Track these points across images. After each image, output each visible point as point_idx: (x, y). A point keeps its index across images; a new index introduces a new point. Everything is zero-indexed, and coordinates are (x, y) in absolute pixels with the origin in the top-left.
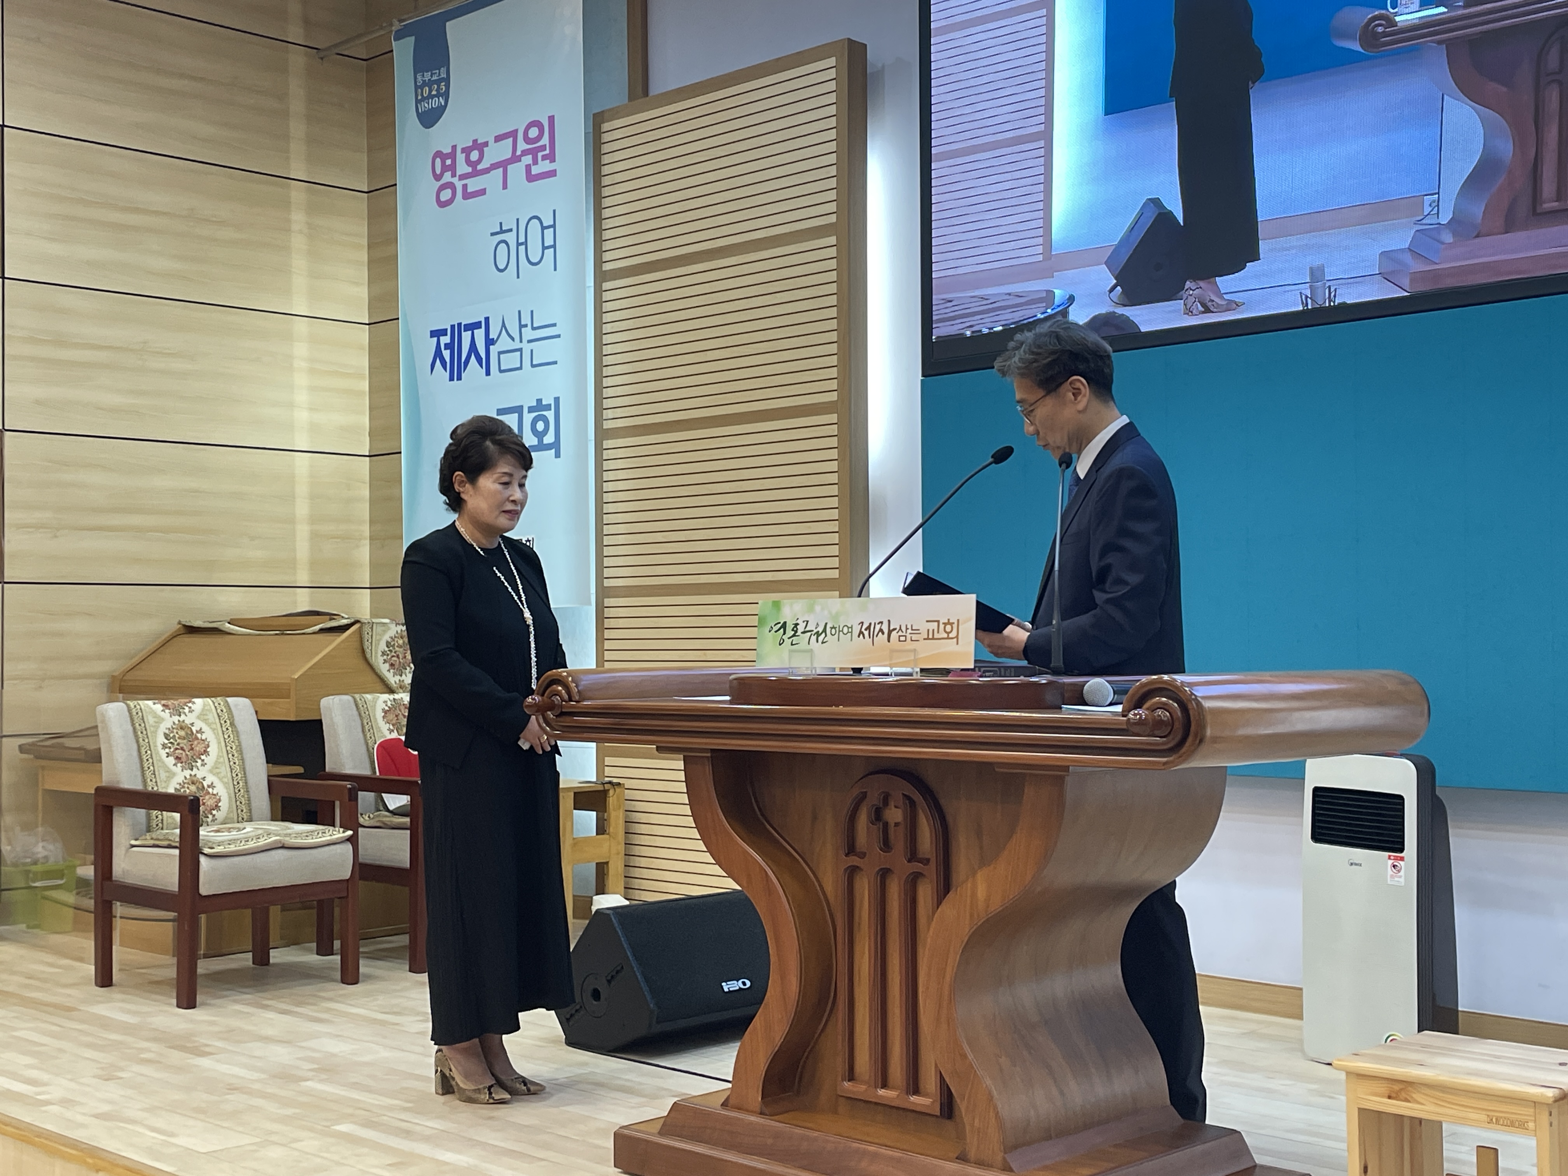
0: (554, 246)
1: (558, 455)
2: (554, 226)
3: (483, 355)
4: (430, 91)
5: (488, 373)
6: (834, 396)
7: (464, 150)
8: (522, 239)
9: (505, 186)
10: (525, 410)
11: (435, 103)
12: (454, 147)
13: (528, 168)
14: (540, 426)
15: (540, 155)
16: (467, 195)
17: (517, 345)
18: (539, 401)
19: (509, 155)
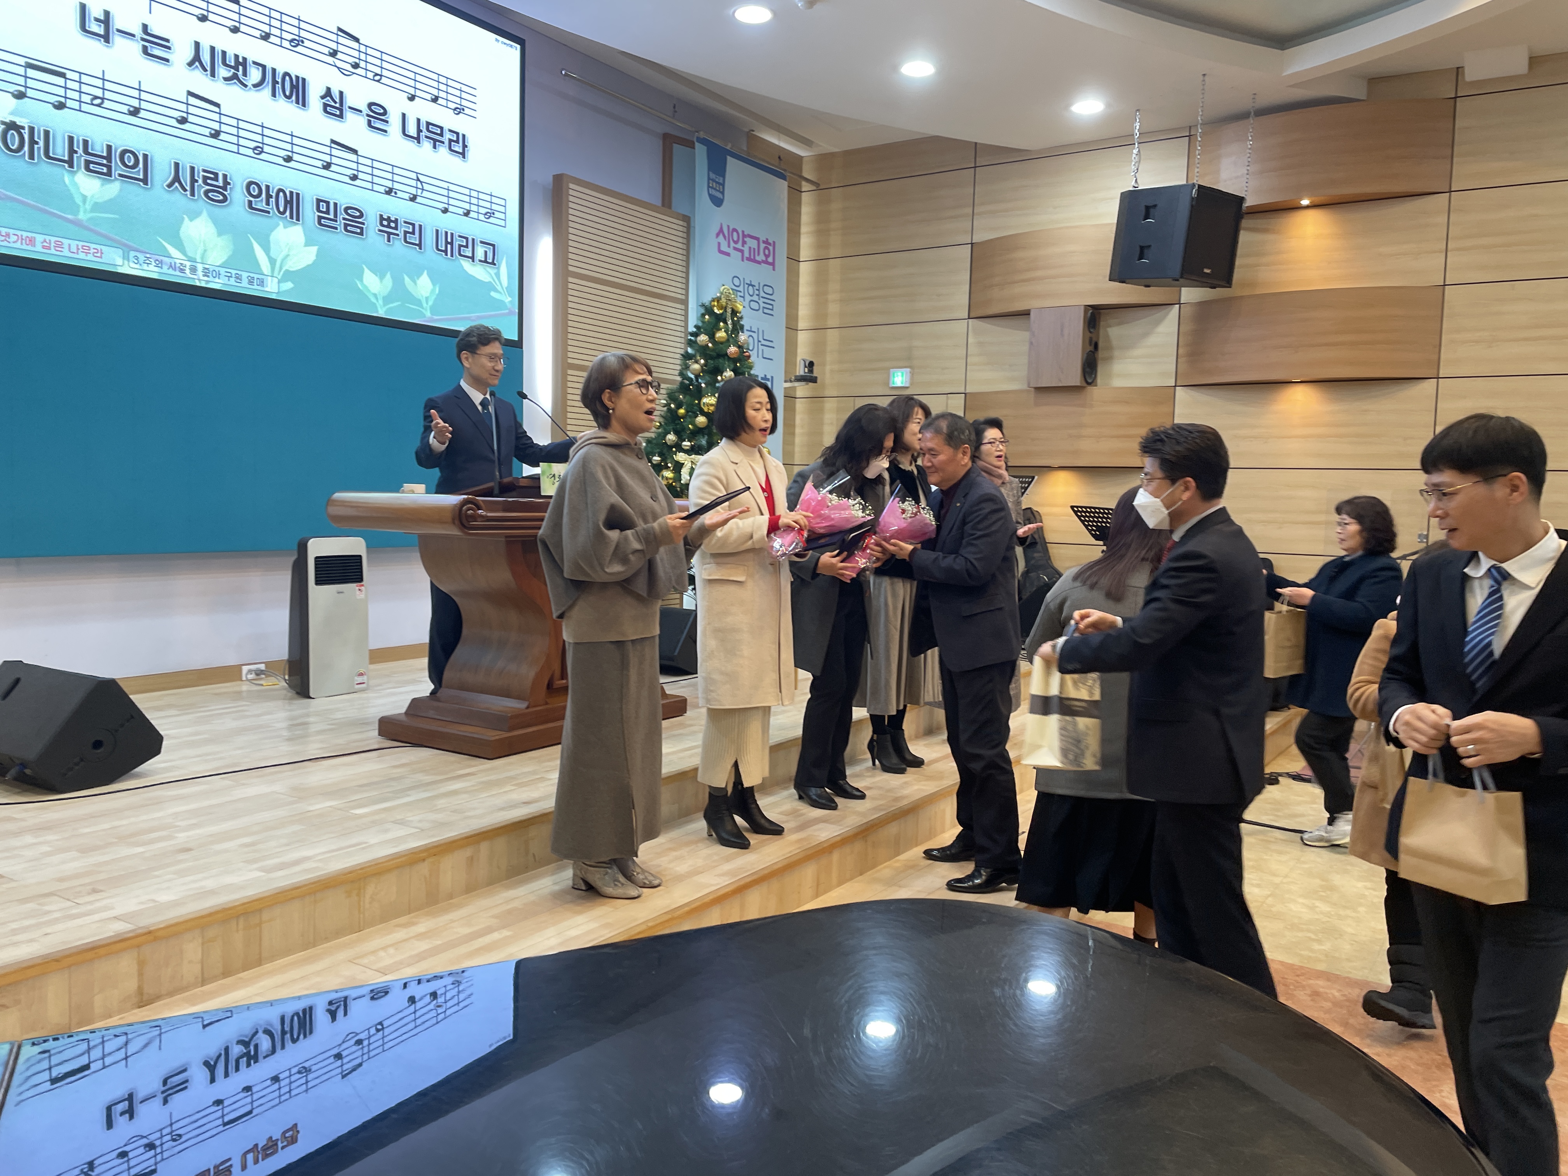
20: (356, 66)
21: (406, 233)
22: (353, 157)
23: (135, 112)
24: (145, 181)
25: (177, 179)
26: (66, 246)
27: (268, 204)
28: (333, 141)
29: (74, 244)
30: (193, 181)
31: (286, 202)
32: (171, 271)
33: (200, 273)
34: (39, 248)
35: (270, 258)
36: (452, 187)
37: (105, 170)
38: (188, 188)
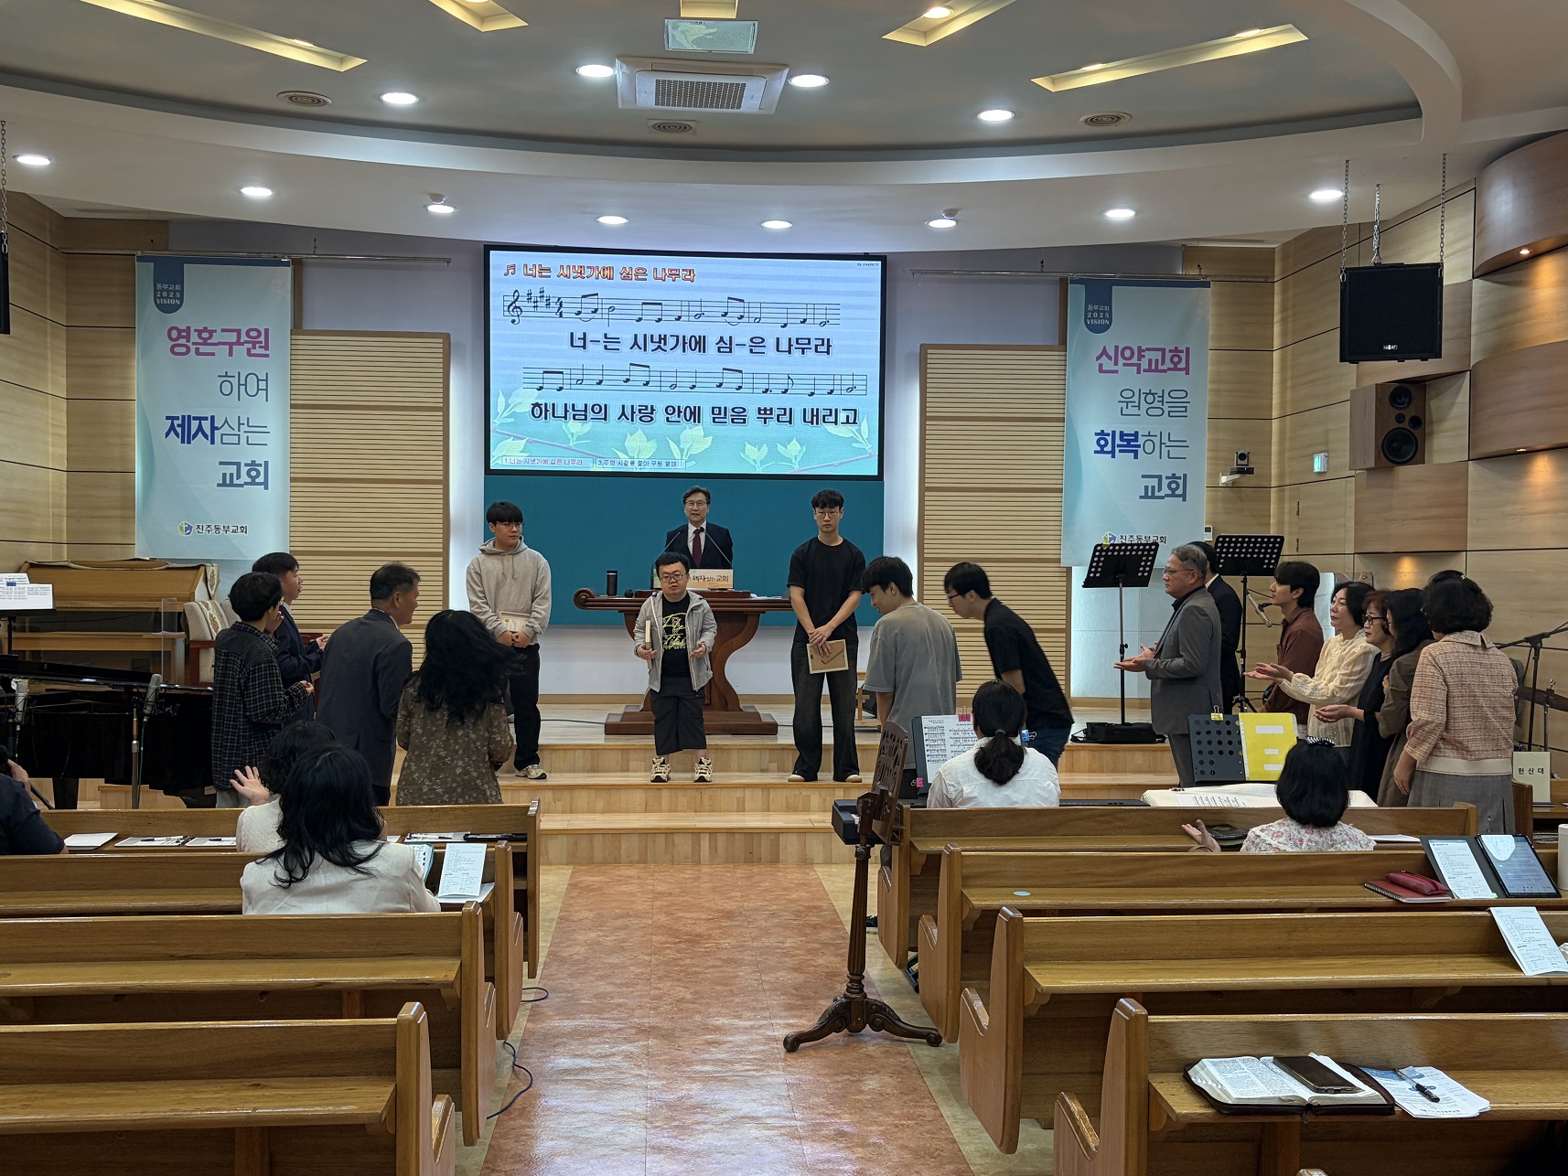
0: (267, 390)
1: (266, 488)
2: (267, 380)
3: (209, 434)
4: (168, 295)
5: (213, 442)
6: (441, 478)
7: (195, 331)
8: (242, 382)
9: (231, 354)
10: (242, 465)
11: (173, 302)
12: (189, 328)
13: (249, 350)
14: (253, 473)
15: (257, 345)
16: (198, 352)
17: (236, 432)
18: (253, 462)
19: (235, 340)
20: (742, 317)
21: (778, 416)
22: (739, 375)
23: (600, 383)
24: (605, 419)
25: (623, 414)
26: (563, 461)
27: (679, 416)
28: (724, 369)
29: (567, 460)
30: (633, 413)
31: (691, 413)
32: (620, 466)
33: (636, 464)
34: (549, 464)
35: (680, 448)
36: (817, 377)
37: (583, 417)
38: (630, 418)
